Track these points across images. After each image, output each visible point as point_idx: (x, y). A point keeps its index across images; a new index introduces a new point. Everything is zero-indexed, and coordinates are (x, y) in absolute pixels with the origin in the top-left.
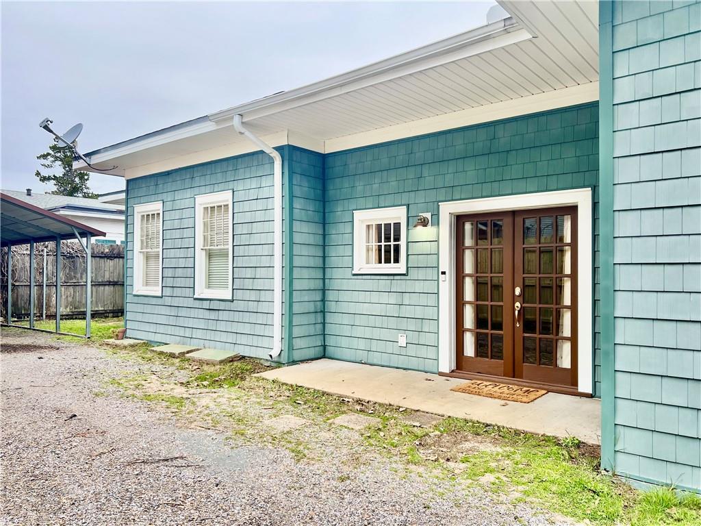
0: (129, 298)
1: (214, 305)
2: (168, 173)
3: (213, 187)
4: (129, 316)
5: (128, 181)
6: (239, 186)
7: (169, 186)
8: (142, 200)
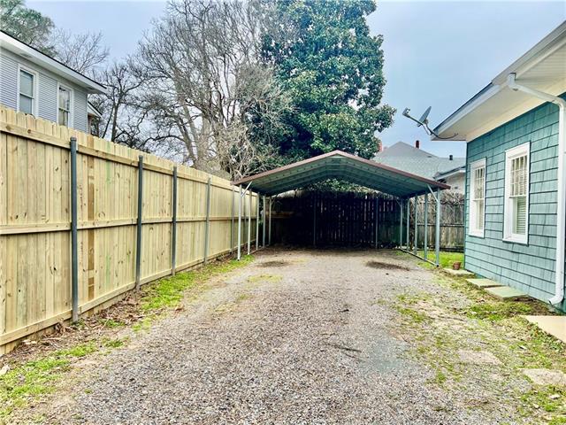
0: (467, 238)
1: (516, 248)
2: (490, 134)
3: (517, 142)
4: (467, 252)
5: (468, 144)
6: (535, 137)
7: (491, 145)
8: (476, 158)
